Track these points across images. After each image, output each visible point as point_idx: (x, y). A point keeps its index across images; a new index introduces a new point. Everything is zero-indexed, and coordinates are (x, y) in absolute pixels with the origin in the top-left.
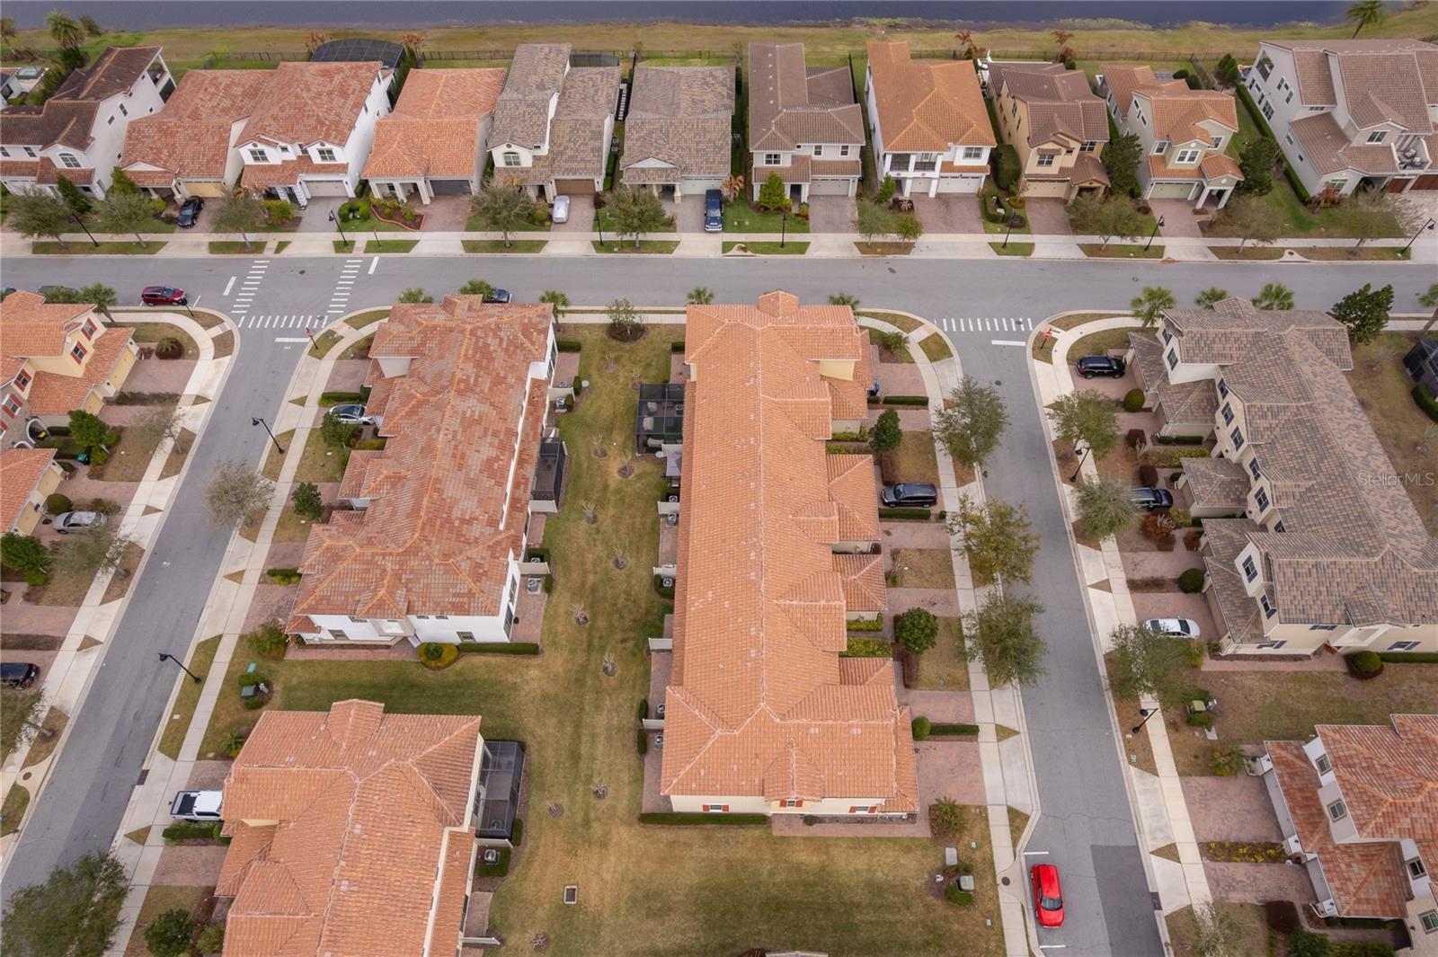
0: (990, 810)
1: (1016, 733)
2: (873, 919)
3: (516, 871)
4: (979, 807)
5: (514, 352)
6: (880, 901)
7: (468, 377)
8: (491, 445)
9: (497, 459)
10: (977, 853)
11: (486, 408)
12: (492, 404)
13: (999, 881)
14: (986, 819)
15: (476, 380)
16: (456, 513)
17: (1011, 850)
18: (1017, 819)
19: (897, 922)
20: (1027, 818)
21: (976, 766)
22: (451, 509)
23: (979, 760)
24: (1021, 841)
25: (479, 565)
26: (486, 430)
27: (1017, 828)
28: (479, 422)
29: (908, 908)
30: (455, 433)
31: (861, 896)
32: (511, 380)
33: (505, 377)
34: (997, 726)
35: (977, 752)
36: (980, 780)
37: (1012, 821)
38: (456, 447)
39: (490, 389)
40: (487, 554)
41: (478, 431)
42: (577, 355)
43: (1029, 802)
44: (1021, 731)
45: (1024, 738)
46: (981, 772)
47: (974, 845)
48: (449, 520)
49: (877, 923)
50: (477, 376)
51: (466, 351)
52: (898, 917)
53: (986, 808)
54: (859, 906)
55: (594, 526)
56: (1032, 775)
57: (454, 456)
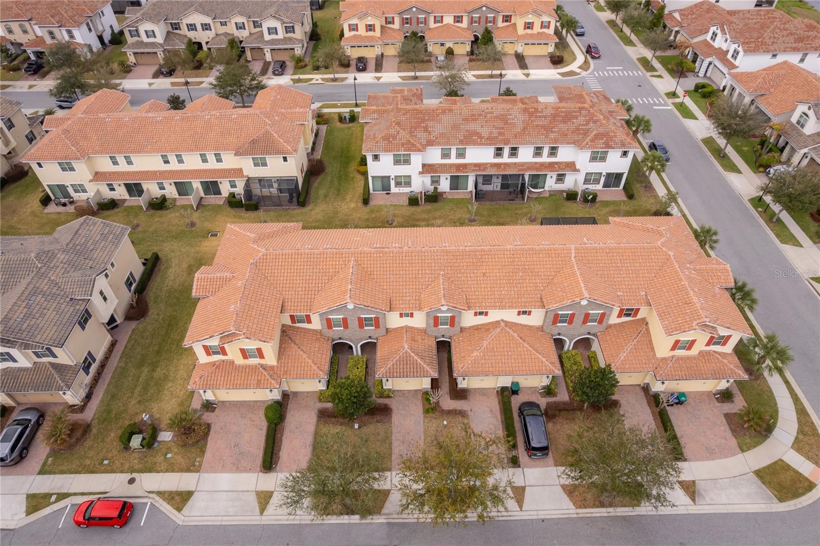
0: (196, 475)
1: (262, 513)
2: (141, 379)
3: (232, 211)
4: (200, 466)
5: (579, 134)
6: (152, 384)
7: (542, 112)
8: (491, 133)
9: (481, 138)
10: (162, 458)
11: (519, 126)
12: (524, 128)
13: (135, 475)
14: (188, 470)
15: (540, 117)
16: (430, 124)
17: (156, 490)
18: (180, 499)
19: (133, 393)
20: (179, 509)
21: (237, 468)
22: (433, 120)
23: (241, 471)
24: (161, 501)
25: (394, 138)
26: (503, 128)
27: (173, 498)
28: (506, 123)
29: (140, 402)
30: (492, 113)
31: (159, 373)
32: (552, 136)
33: (552, 132)
34: (272, 493)
35: (250, 470)
36: (224, 469)
37: (180, 494)
38: (481, 115)
39: (537, 126)
40: (404, 141)
41: (499, 124)
42: (625, 198)
43: (193, 514)
44: (263, 518)
45: (255, 519)
46: (230, 471)
47: (169, 456)
48: (423, 121)
49: (138, 381)
50: (545, 117)
51: (564, 108)
52: (136, 395)
53: (198, 471)
54: (153, 370)
55: (466, 221)
56: (218, 521)
57: (474, 115)
